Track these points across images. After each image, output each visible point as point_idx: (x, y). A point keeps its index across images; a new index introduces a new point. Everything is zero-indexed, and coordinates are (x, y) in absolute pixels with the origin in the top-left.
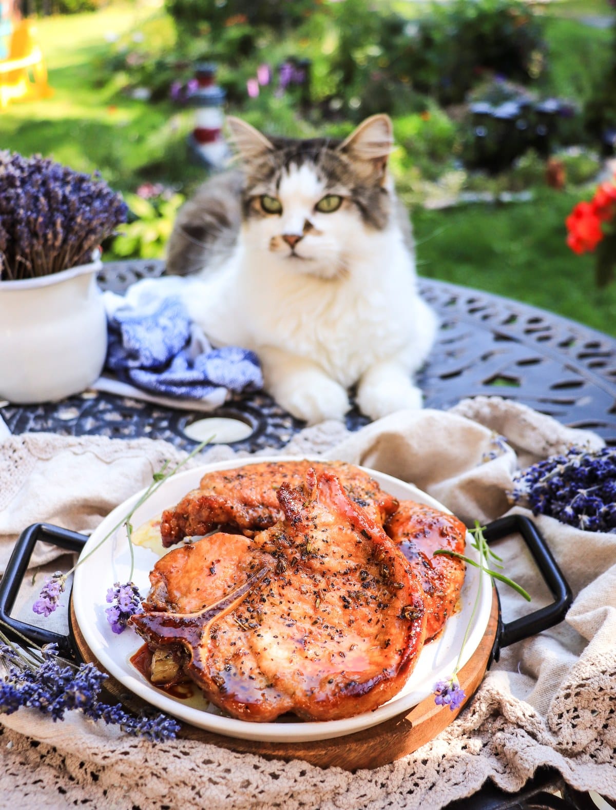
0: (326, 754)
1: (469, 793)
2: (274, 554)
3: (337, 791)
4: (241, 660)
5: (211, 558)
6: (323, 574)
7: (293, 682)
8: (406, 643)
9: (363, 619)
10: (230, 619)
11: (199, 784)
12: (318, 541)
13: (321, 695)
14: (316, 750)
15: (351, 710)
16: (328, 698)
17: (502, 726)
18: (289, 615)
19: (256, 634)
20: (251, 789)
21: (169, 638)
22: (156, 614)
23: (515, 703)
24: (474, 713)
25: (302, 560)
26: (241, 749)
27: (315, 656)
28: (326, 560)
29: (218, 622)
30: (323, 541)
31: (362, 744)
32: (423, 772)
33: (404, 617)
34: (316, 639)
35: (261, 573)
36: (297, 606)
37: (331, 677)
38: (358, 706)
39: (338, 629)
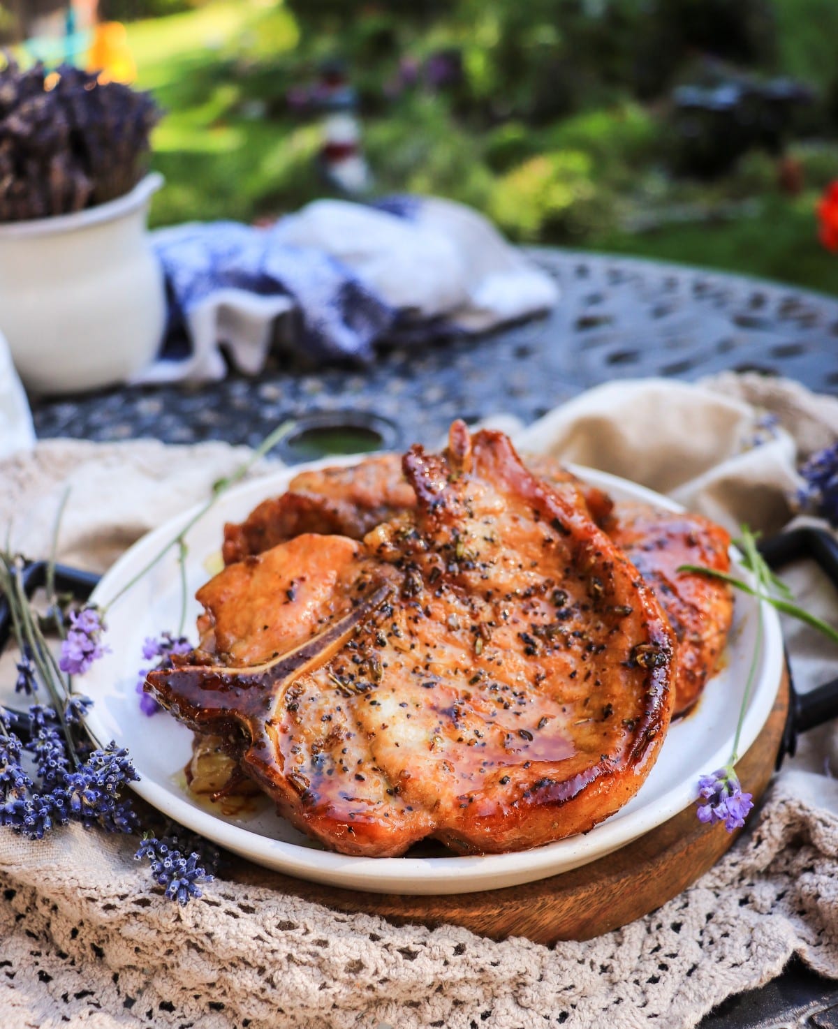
0: (500, 914)
1: (761, 981)
2: (398, 564)
3: (521, 980)
4: (342, 747)
5: (292, 574)
6: (488, 597)
7: (435, 783)
8: (640, 709)
9: (560, 673)
10: (322, 677)
11: (271, 963)
12: (475, 537)
13: (487, 804)
14: (482, 909)
15: (544, 832)
16: (500, 810)
17: (810, 863)
18: (427, 667)
19: (368, 701)
20: (366, 977)
21: (212, 710)
22: (192, 668)
23: (834, 823)
24: (760, 841)
25: (448, 572)
26: (347, 906)
27: (474, 737)
28: (492, 572)
29: (300, 682)
30: (486, 539)
31: (565, 898)
32: (675, 944)
33: (636, 664)
34: (477, 709)
35: (377, 597)
36: (442, 653)
37: (505, 773)
38: (556, 824)
39: (517, 689)
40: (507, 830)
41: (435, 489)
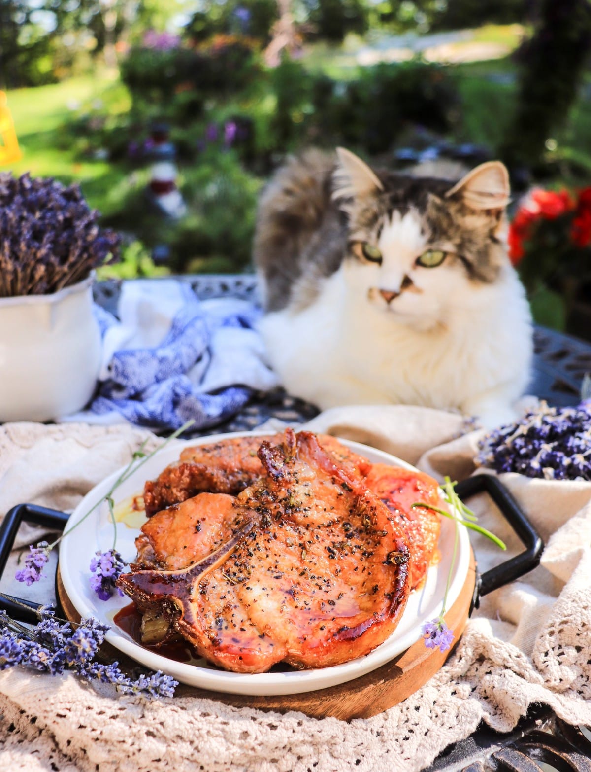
0: (320, 704)
1: (465, 735)
2: (257, 510)
3: (333, 742)
4: (232, 613)
5: (197, 517)
6: (308, 527)
7: (285, 631)
8: (394, 587)
9: (349, 568)
10: (219, 575)
11: (197, 737)
12: (300, 494)
13: (314, 641)
14: (310, 701)
15: (345, 656)
16: (322, 644)
17: (490, 669)
18: (276, 567)
19: (245, 587)
20: (251, 741)
21: (159, 595)
22: (145, 572)
23: (501, 645)
24: (461, 658)
25: (285, 513)
26: (237, 704)
27: (304, 605)
28: (309, 513)
29: (207, 577)
30: (306, 494)
31: (356, 694)
32: (416, 718)
33: (389, 563)
34: (305, 589)
35: (247, 528)
36: (284, 559)
37: (322, 624)
38: (351, 651)
39: (326, 579)
40: (325, 654)
41: (278, 467)
